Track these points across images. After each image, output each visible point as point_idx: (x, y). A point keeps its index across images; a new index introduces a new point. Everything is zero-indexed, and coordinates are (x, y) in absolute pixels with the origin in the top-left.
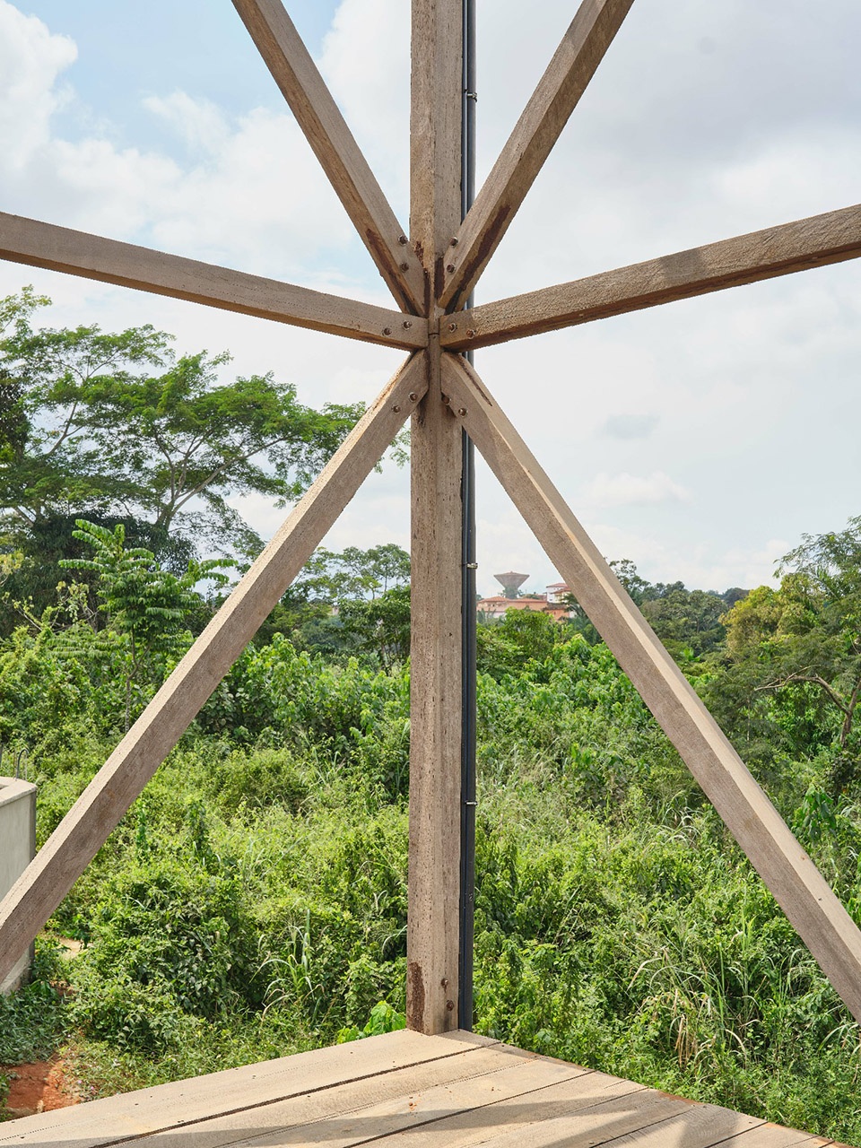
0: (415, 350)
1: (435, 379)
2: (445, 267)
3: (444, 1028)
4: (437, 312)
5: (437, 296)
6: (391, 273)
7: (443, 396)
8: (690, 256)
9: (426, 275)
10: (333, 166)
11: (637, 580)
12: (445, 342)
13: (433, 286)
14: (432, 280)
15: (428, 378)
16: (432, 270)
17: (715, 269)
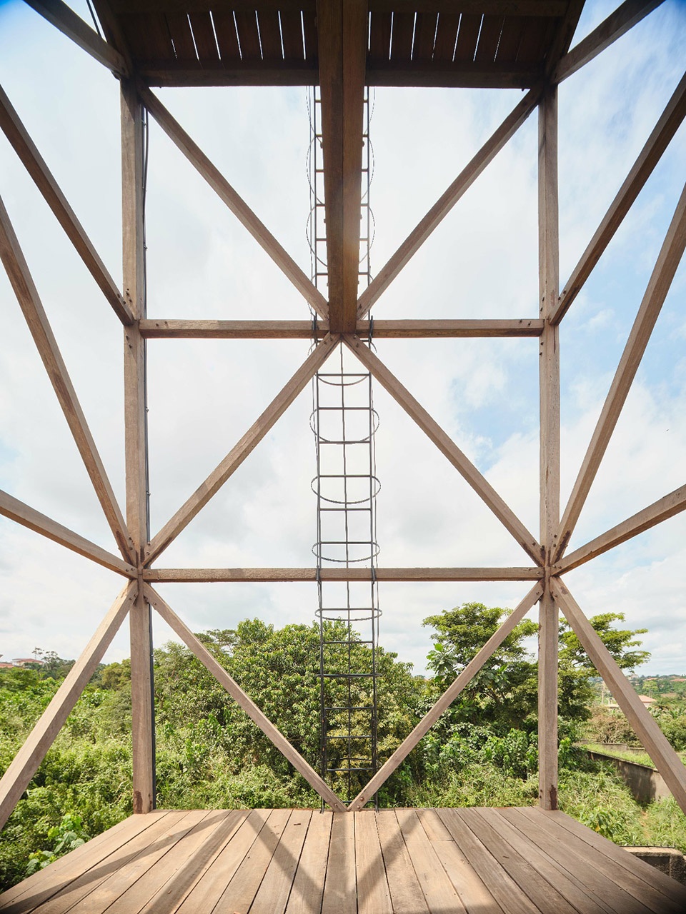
0: (132, 579)
1: (141, 591)
2: (145, 553)
3: (150, 810)
4: (141, 567)
5: (142, 561)
6: (124, 549)
7: (144, 597)
8: (240, 570)
9: (137, 553)
10: (106, 504)
11: (58, 658)
12: (144, 578)
13: (139, 558)
14: (139, 555)
15: (139, 589)
16: (139, 551)
17: (247, 575)
